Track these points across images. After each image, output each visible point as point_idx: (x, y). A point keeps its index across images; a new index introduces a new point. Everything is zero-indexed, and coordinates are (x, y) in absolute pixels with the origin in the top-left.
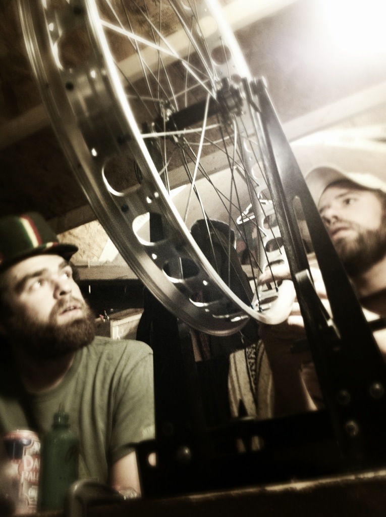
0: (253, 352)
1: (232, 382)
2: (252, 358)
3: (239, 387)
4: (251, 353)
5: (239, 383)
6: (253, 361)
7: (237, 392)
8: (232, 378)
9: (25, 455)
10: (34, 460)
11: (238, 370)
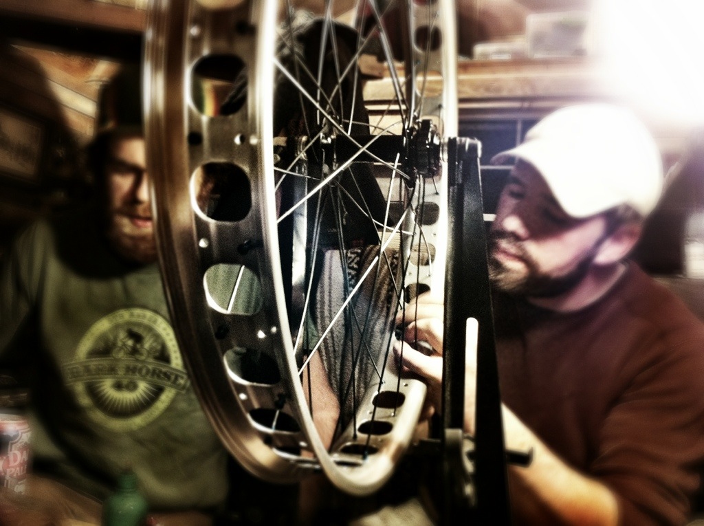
0: (355, 261)
1: (322, 292)
2: (352, 268)
3: (330, 301)
4: (353, 261)
5: (330, 296)
6: (353, 272)
7: (326, 307)
8: (322, 287)
9: (11, 450)
10: (22, 453)
11: (332, 278)
